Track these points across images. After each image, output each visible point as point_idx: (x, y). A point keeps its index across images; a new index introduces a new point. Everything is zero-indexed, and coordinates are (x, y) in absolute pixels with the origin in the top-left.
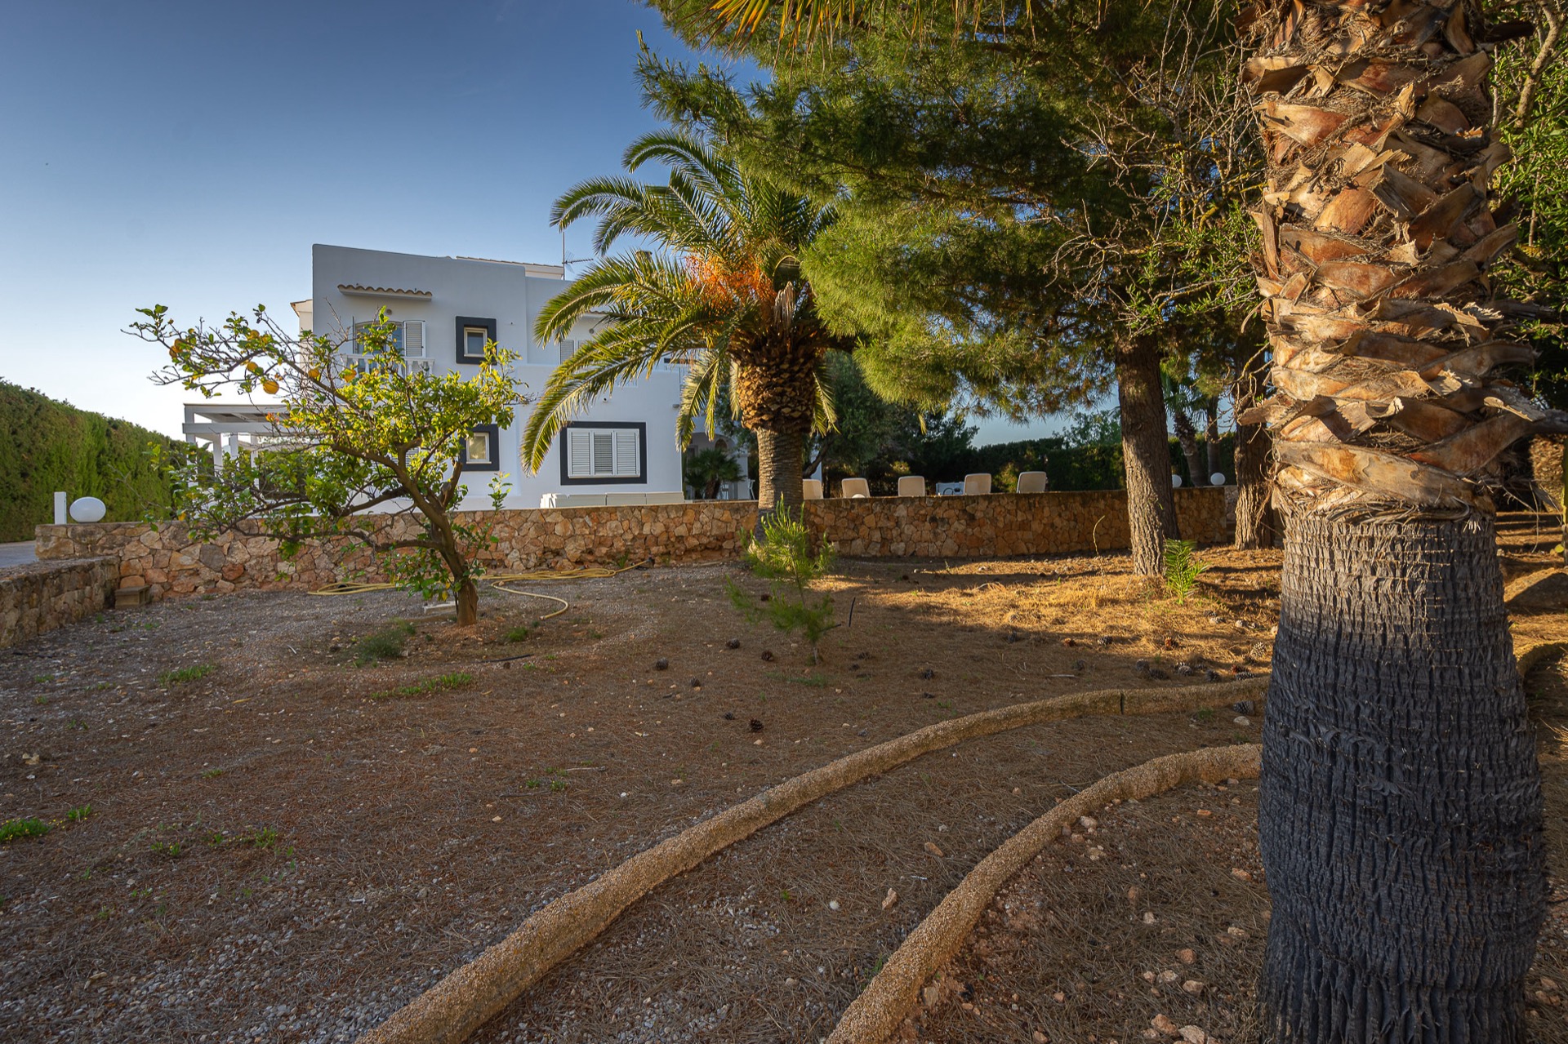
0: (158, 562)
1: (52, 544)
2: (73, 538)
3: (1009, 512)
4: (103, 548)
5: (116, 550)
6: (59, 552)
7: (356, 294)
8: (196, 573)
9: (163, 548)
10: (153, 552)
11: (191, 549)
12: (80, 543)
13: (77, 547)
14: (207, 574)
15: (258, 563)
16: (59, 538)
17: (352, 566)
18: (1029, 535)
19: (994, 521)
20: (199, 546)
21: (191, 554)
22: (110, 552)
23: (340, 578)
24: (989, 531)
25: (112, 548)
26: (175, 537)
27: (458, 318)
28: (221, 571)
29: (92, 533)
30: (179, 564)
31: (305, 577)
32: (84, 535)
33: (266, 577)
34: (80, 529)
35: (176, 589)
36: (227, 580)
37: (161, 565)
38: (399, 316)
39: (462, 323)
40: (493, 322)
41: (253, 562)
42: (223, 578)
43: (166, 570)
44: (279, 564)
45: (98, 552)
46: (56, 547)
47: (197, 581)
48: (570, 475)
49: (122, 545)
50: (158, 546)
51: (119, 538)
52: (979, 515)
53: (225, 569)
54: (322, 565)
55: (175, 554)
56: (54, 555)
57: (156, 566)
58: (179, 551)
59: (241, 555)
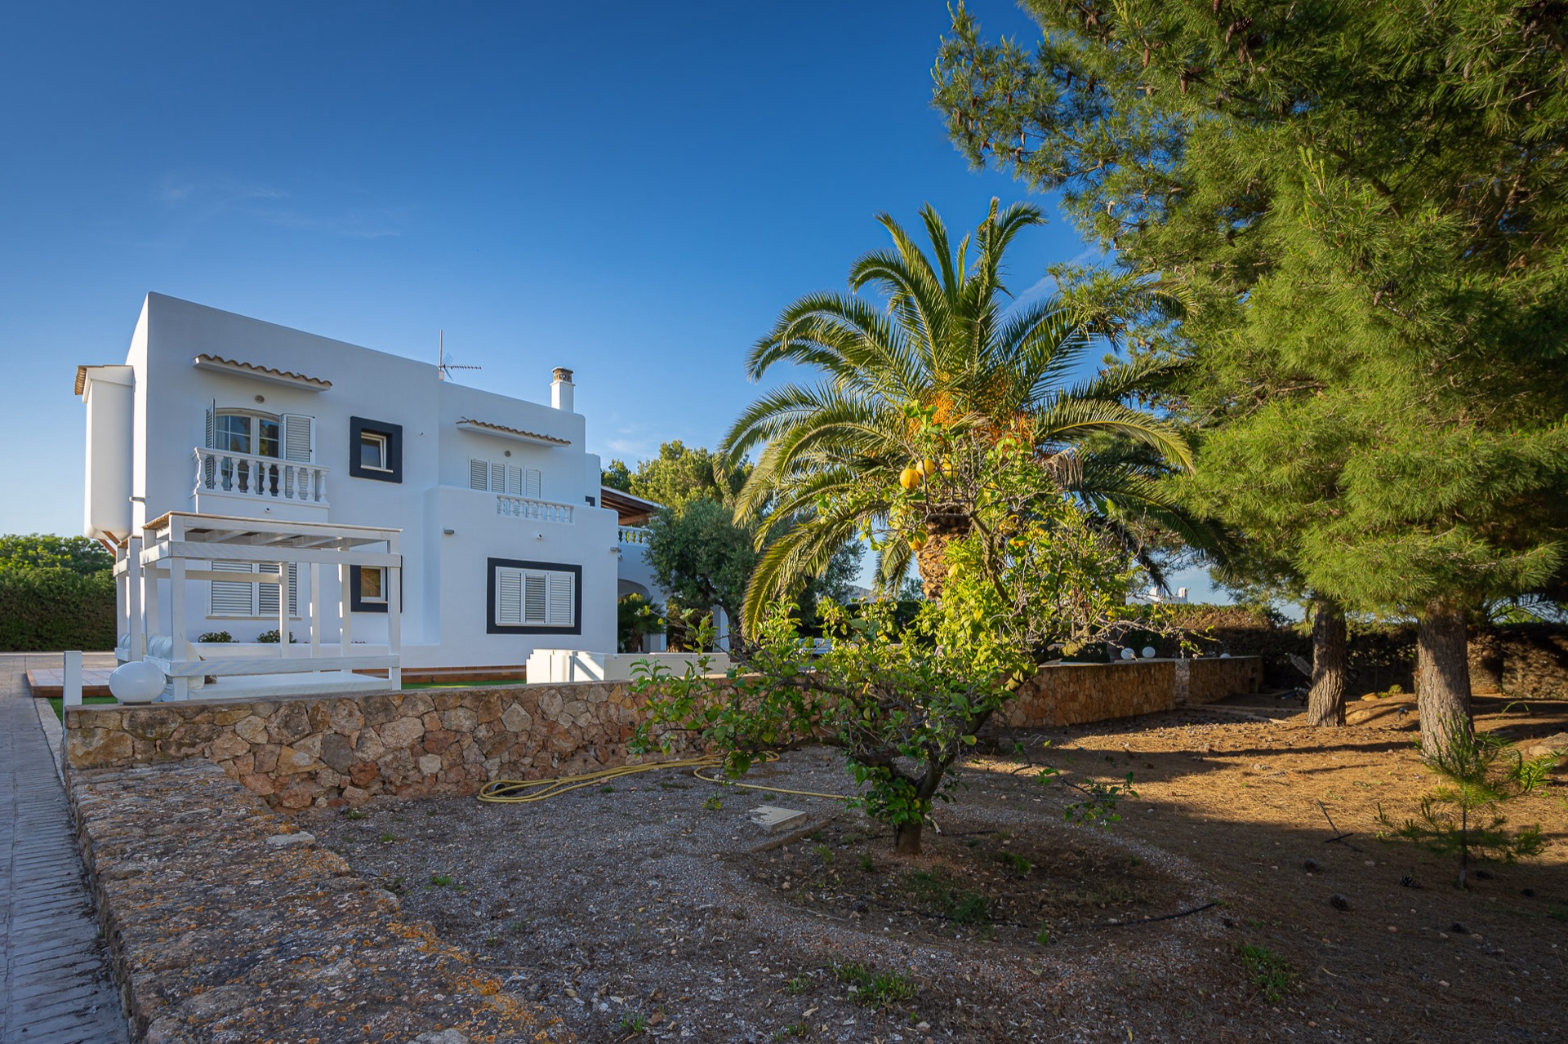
0: (262, 763)
1: (98, 741)
2: (133, 730)
3: (1064, 683)
4: (180, 745)
5: (199, 748)
6: (110, 754)
7: (215, 368)
8: (312, 777)
9: (269, 742)
10: (254, 748)
11: (308, 742)
12: (144, 738)
13: (139, 745)
14: (329, 778)
15: (395, 758)
16: (109, 731)
17: (506, 757)
18: (1076, 706)
19: (1054, 692)
20: (320, 737)
21: (308, 749)
22: (191, 751)
23: (493, 774)
24: (1051, 703)
25: (193, 745)
26: (286, 725)
27: (353, 419)
28: (350, 773)
29: (163, 722)
30: (293, 766)
31: (452, 776)
32: (150, 724)
33: (405, 778)
34: (143, 715)
35: (286, 804)
36: (357, 786)
37: (266, 769)
38: (275, 405)
39: (360, 427)
40: (399, 429)
41: (390, 757)
42: (353, 784)
43: (273, 776)
44: (422, 760)
45: (172, 752)
46: (106, 747)
47: (314, 789)
48: (498, 622)
49: (210, 739)
50: (262, 739)
51: (205, 727)
52: (1043, 686)
53: (354, 770)
54: (471, 759)
55: (286, 751)
56: (100, 759)
57: (259, 769)
58: (290, 745)
59: (374, 748)
